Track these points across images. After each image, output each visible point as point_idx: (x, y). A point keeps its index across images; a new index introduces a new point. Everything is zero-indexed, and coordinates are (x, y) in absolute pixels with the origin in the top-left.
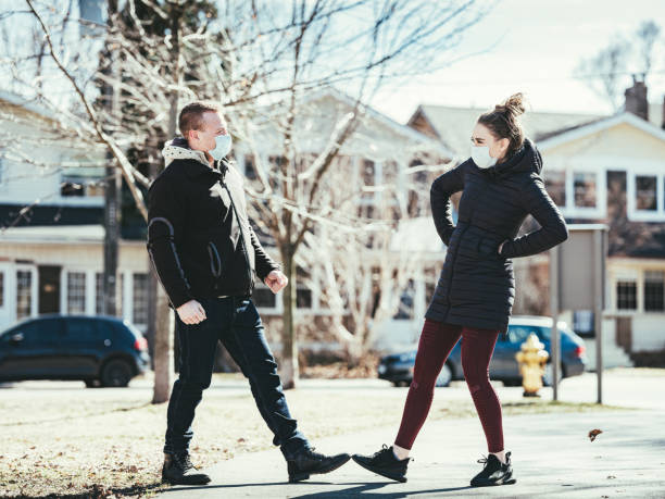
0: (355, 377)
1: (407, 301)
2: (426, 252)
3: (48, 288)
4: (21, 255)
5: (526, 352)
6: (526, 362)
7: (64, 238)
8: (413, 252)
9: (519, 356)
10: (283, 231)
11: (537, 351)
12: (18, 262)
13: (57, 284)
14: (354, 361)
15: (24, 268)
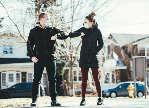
0: (94, 96)
1: (107, 79)
2: (111, 67)
3: (24, 77)
4: (17, 70)
5: (129, 87)
6: (129, 90)
7: (27, 65)
8: (108, 67)
9: (128, 88)
10: (70, 59)
11: (132, 87)
12: (17, 71)
13: (26, 76)
14: (94, 93)
15: (18, 73)
